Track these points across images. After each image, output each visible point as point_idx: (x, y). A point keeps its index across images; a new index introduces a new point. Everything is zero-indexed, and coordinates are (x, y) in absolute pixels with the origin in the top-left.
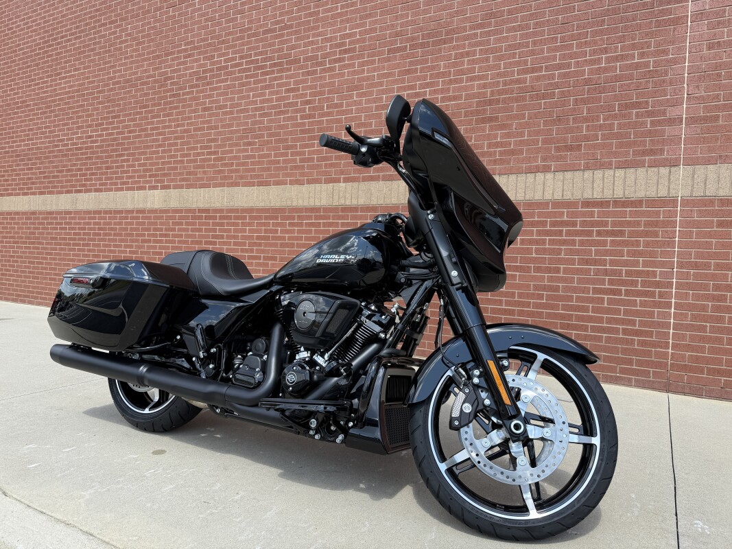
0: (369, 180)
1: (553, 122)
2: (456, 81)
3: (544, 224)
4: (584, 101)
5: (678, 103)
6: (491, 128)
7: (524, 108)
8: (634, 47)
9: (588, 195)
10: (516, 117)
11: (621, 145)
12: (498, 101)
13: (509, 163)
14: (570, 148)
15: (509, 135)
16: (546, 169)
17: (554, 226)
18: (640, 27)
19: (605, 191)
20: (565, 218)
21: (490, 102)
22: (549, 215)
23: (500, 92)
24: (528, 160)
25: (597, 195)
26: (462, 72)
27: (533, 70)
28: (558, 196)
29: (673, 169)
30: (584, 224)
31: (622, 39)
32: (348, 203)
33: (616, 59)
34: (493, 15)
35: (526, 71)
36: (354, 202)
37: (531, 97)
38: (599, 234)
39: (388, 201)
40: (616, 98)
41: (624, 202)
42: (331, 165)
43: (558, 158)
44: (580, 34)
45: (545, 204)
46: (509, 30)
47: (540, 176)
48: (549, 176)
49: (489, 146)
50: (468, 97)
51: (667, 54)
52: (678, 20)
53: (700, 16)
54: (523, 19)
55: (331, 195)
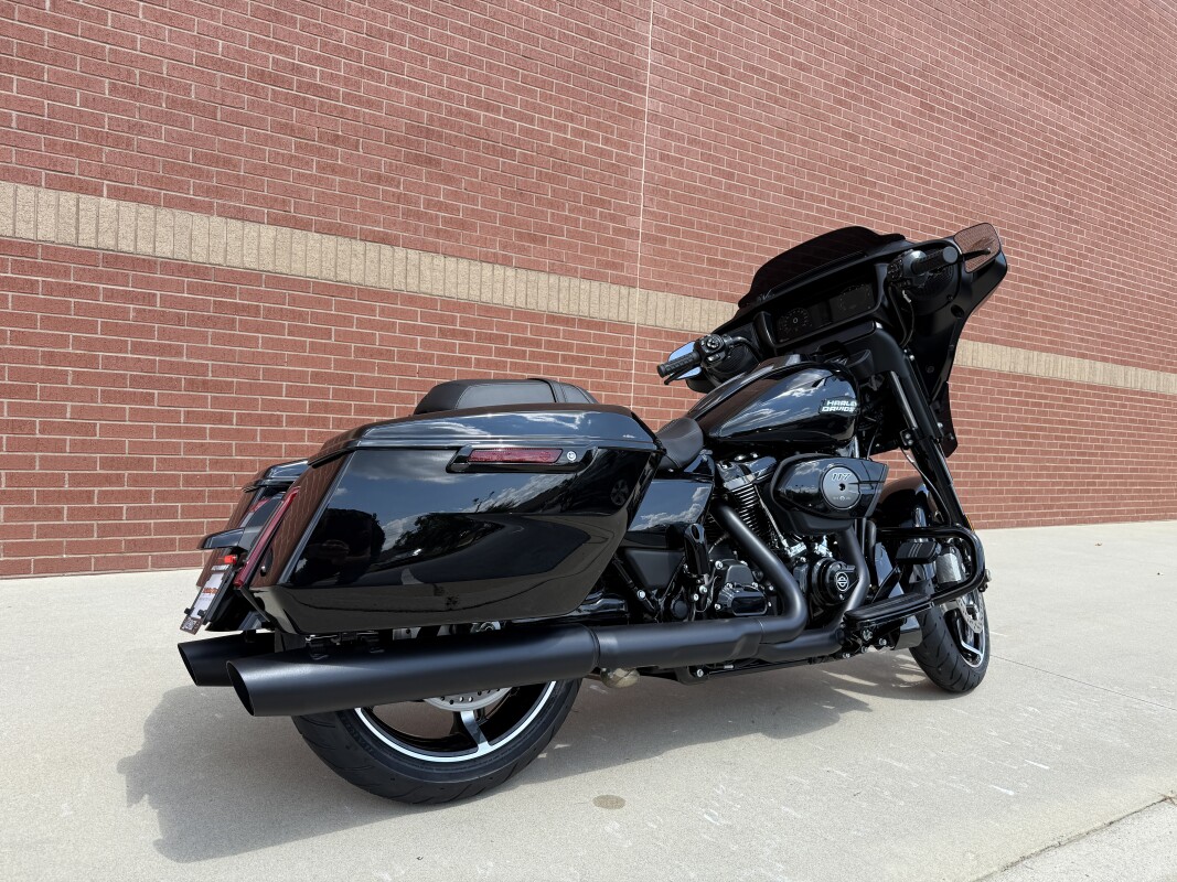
0: (185, 208)
1: (513, 195)
2: (370, 74)
3: (503, 339)
4: (551, 179)
5: (635, 213)
6: (430, 176)
7: (476, 160)
8: (598, 126)
9: (554, 307)
10: (467, 171)
11: (586, 249)
12: (440, 136)
13: (457, 240)
14: (533, 239)
15: (456, 195)
16: (506, 262)
17: (516, 344)
18: (604, 103)
19: (572, 305)
20: (529, 335)
21: (429, 134)
22: (510, 327)
23: (444, 123)
24: (485, 243)
25: (563, 310)
26: (381, 64)
27: (488, 108)
28: (521, 303)
29: (632, 290)
30: (549, 344)
31: (588, 111)
32: (126, 246)
33: (582, 134)
35: (478, 105)
36: (145, 248)
37: (487, 147)
38: (565, 359)
39: (234, 261)
40: (582, 186)
41: (589, 322)
43: (522, 250)
44: (544, 81)
45: (503, 312)
46: (457, 29)
47: (499, 270)
48: (510, 272)
49: (428, 204)
50: (392, 111)
51: (628, 150)
52: (637, 113)
53: (654, 117)
54: (474, 21)
55: (73, 222)
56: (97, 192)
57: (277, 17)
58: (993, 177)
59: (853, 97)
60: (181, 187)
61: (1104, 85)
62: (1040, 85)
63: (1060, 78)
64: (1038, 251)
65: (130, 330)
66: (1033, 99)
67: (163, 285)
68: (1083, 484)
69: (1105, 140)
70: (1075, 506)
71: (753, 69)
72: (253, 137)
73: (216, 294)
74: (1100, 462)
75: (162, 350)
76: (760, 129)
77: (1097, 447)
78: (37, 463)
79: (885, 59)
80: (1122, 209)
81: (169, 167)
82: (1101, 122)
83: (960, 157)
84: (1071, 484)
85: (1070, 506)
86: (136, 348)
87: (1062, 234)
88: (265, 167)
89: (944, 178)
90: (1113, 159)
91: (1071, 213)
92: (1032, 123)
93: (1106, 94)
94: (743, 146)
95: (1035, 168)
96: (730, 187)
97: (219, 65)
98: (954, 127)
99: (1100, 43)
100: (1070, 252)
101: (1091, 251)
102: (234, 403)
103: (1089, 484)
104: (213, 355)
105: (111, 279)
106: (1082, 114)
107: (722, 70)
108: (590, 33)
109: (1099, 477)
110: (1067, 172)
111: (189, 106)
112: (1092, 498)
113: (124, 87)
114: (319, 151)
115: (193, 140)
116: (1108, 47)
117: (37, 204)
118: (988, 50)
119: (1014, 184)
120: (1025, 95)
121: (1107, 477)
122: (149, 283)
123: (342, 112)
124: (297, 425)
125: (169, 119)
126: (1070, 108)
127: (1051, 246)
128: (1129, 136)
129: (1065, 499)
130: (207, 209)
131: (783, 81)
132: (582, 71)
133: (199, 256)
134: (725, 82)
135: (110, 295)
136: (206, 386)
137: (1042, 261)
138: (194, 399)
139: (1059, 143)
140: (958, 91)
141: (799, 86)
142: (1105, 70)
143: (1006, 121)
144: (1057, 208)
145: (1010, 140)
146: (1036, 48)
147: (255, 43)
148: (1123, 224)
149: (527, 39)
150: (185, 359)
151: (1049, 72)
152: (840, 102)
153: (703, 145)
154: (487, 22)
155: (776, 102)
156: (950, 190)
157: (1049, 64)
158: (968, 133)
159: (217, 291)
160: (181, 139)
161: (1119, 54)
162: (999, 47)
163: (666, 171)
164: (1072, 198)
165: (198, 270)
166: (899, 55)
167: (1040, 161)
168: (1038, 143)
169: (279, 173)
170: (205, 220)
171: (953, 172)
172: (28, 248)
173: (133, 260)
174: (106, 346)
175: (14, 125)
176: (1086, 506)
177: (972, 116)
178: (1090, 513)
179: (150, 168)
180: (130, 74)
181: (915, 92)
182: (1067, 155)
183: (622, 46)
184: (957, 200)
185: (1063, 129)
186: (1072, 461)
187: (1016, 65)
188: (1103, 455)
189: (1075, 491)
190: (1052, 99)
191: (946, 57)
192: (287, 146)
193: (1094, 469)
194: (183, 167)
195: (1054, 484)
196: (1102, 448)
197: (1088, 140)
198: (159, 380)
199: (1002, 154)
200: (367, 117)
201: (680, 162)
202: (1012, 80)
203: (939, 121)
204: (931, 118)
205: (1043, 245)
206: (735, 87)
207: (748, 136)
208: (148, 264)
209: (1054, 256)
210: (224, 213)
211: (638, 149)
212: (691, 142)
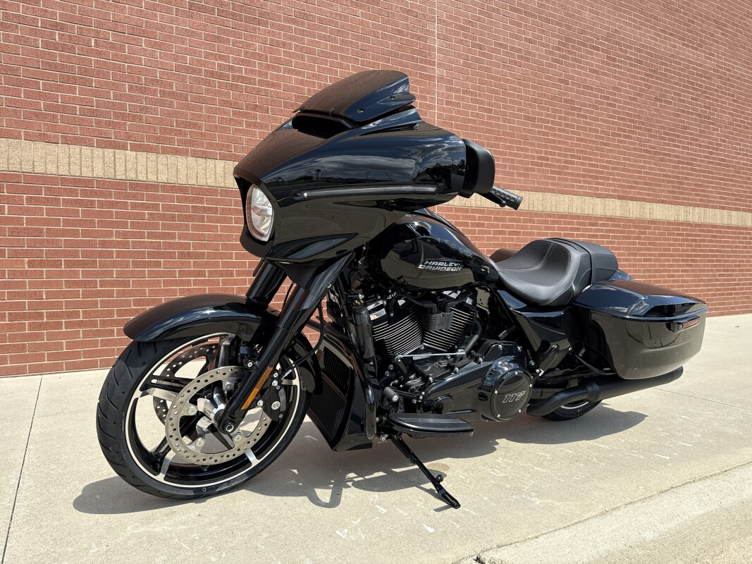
0: (172, 153)
2: (273, 68)
26: (279, 61)
32: (142, 177)
34: (305, 16)
36: (152, 178)
39: (202, 182)
42: (109, 124)
46: (321, 37)
50: (287, 88)
51: (426, 100)
52: (430, 78)
53: (441, 79)
54: (332, 32)
55: (112, 165)
56: (124, 147)
57: (218, 39)
58: (657, 99)
59: (564, 57)
60: (171, 141)
61: (726, 36)
62: (684, 40)
63: (697, 34)
64: (688, 143)
65: (146, 226)
66: (680, 48)
67: (163, 198)
68: (728, 289)
69: (729, 70)
70: (724, 304)
71: (500, 45)
72: (209, 110)
73: (193, 202)
74: (738, 275)
75: (164, 236)
76: (507, 81)
77: (736, 266)
78: (99, 304)
79: (583, 32)
80: (743, 113)
81: (164, 131)
82: (726, 60)
83: (634, 88)
84: (720, 290)
85: (720, 304)
86: (150, 235)
87: (704, 132)
88: (216, 126)
89: (625, 103)
90: (735, 82)
91: (709, 118)
92: (680, 64)
93: (727, 41)
94: (496, 92)
95: (684, 91)
96: (490, 118)
97: (187, 70)
98: (629, 70)
99: (722, 9)
100: (710, 143)
101: (724, 141)
102: (207, 265)
103: (732, 289)
104: (193, 237)
105: (134, 197)
106: (713, 55)
107: (481, 47)
108: (400, 32)
109: (738, 284)
110: (705, 92)
111: (173, 95)
112: (734, 298)
113: (136, 87)
114: (247, 115)
115: (176, 114)
116: (727, 12)
117: (92, 157)
118: (648, 21)
119: (671, 103)
120: (675, 46)
121: (744, 284)
122: (155, 198)
123: (258, 91)
124: (242, 276)
125: (162, 103)
126: (704, 52)
127: (697, 140)
128: (744, 67)
129: (717, 299)
130: (184, 153)
131: (519, 50)
132: (396, 55)
133: (182, 181)
134: (484, 55)
135: (134, 206)
136: (190, 255)
137: (692, 149)
138: (183, 263)
139: (698, 75)
140: (631, 48)
141: (529, 53)
142: (726, 26)
143: (663, 64)
144: (699, 115)
145: (666, 75)
146: (680, 17)
147: (207, 55)
148: (744, 122)
149: (363, 39)
150: (177, 240)
151: (689, 31)
152: (555, 60)
153: (472, 94)
154: (339, 31)
155: (515, 64)
156: (629, 109)
157: (688, 26)
158: (638, 73)
159: (193, 200)
160: (169, 114)
161: (735, 15)
162: (655, 18)
163: (450, 111)
164: (709, 108)
165: (182, 189)
166: (591, 29)
167: (687, 87)
168: (685, 76)
169: (225, 130)
170: (185, 159)
171: (630, 98)
172: (88, 182)
173: (146, 185)
174: (133, 235)
175: (78, 113)
176: (731, 304)
177: (641, 62)
178: (734, 308)
179: (153, 132)
180: (139, 79)
181: (603, 51)
182: (704, 82)
183: (419, 38)
184: (634, 115)
185: (701, 65)
186: (720, 275)
187: (667, 28)
188: (740, 270)
189: (723, 294)
190: (692, 47)
191: (621, 27)
192: (228, 113)
193: (735, 280)
194: (171, 130)
195: (708, 290)
196: (739, 266)
197: (718, 71)
198: (163, 253)
199: (661, 85)
200: (272, 93)
201: (458, 105)
202: (665, 38)
203: (620, 67)
204: (615, 66)
205: (692, 139)
206: (491, 57)
207: (499, 86)
208: (153, 187)
209: (700, 146)
210: (196, 155)
211: (433, 99)
212: (464, 92)
